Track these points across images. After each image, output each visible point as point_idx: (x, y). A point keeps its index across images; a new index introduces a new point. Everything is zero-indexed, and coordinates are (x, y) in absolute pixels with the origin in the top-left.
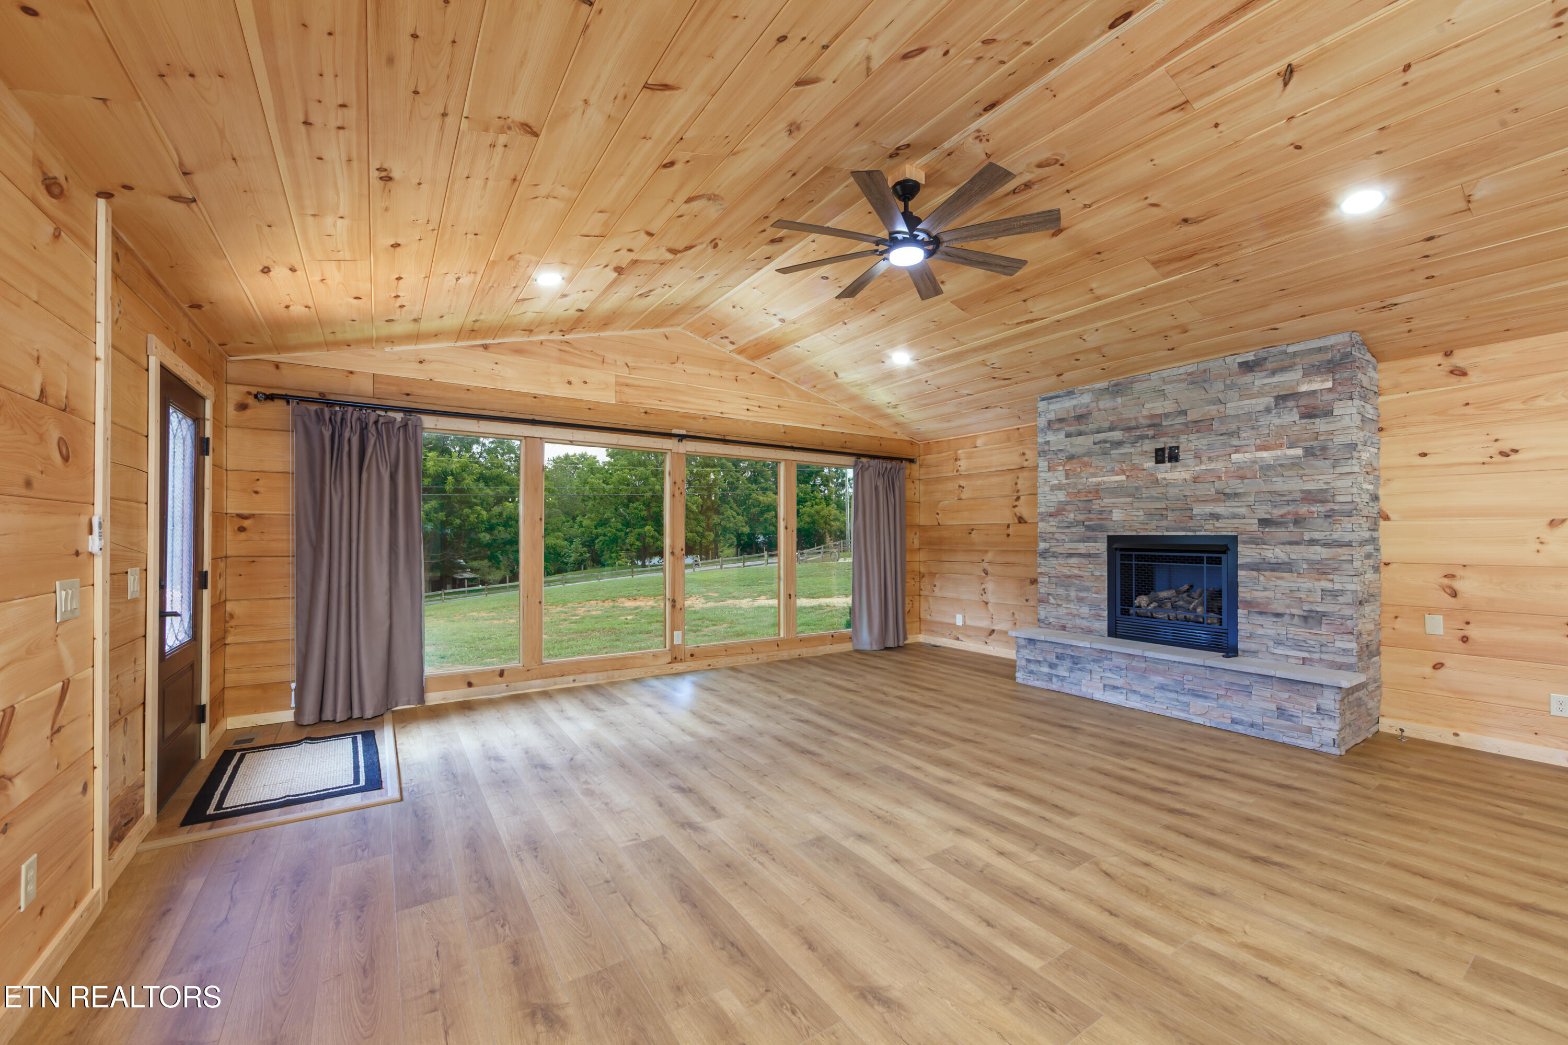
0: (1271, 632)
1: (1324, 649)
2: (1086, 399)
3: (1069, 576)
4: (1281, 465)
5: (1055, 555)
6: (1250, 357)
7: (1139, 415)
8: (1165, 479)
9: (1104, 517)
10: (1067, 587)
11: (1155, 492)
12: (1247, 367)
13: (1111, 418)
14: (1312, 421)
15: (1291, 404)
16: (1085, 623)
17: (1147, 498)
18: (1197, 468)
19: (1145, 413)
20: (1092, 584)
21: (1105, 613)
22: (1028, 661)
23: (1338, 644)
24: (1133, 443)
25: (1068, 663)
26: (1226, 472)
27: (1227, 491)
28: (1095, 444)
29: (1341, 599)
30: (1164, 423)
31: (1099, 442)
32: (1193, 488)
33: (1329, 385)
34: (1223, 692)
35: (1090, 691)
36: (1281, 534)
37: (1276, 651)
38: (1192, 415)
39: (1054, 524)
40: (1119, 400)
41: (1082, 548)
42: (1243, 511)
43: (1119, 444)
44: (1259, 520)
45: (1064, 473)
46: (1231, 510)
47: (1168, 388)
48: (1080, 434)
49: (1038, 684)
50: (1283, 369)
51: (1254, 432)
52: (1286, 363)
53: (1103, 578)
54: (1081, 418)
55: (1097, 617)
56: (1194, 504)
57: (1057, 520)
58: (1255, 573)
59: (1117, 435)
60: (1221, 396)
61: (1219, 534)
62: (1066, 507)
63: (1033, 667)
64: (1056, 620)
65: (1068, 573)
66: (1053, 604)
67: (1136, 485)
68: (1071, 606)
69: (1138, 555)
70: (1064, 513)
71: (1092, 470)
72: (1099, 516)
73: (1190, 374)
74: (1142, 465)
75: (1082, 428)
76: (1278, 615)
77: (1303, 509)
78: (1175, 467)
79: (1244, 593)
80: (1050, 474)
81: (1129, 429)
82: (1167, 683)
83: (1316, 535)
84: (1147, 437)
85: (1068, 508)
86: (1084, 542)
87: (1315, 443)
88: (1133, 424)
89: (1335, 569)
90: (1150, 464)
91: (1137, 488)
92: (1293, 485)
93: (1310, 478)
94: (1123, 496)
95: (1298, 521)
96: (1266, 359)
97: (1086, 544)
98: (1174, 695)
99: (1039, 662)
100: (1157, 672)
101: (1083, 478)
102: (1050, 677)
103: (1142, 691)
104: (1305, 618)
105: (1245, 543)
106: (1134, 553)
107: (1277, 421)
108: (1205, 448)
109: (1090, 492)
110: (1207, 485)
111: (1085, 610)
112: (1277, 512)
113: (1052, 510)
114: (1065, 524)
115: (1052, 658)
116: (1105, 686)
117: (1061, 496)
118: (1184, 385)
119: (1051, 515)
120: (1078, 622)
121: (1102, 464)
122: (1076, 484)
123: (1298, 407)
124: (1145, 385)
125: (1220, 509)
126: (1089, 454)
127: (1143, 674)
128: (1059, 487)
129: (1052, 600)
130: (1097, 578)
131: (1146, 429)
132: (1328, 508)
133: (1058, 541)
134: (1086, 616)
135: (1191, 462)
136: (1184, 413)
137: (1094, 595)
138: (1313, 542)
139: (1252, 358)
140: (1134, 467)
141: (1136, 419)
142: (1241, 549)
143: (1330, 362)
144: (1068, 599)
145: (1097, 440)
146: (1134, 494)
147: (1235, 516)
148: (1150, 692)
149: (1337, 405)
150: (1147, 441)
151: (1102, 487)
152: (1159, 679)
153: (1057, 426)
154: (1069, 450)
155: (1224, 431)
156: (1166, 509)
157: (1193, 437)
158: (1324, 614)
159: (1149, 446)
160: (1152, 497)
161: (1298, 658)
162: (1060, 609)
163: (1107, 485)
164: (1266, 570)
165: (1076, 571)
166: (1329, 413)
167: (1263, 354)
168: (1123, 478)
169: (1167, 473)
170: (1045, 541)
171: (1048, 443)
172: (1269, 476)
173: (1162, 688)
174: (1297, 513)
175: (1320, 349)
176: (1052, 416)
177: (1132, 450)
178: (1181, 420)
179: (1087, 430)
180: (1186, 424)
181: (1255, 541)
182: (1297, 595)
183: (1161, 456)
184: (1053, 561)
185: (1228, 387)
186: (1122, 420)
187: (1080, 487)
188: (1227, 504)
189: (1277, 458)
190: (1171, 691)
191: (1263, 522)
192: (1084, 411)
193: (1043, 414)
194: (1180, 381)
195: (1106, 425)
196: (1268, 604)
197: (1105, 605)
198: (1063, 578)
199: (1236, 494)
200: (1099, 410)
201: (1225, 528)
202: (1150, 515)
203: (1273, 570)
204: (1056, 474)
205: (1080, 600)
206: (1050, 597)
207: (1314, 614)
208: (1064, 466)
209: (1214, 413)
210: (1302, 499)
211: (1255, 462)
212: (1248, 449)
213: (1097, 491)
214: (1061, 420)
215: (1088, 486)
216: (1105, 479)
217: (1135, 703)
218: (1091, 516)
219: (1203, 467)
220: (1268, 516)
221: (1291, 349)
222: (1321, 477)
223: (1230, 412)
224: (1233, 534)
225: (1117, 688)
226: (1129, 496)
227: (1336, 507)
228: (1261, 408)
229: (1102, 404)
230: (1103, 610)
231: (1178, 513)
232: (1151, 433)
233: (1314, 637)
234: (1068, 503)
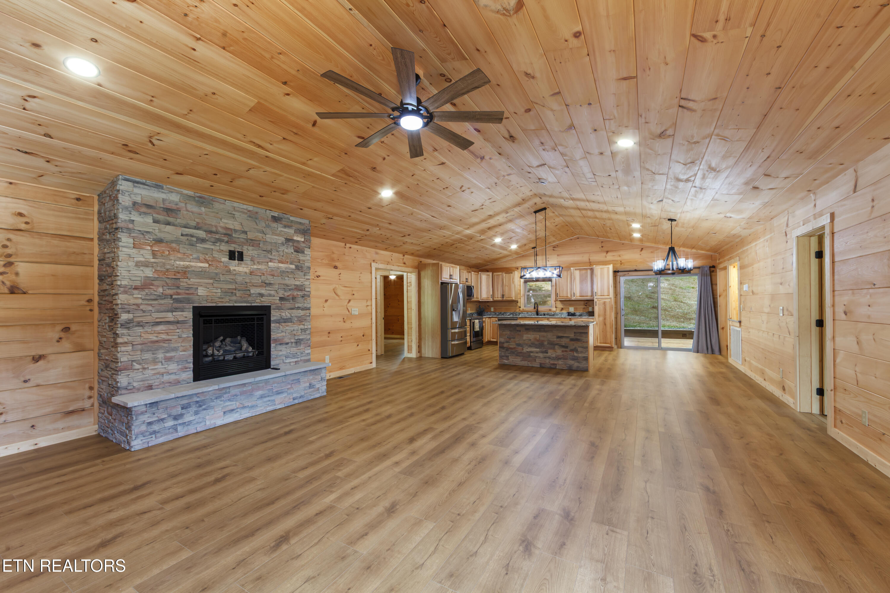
0: (284, 353)
1: (302, 355)
2: (175, 198)
3: (157, 341)
4: (287, 272)
5: (140, 324)
6: (276, 214)
7: (218, 225)
8: (235, 270)
9: (191, 292)
10: (154, 351)
11: (228, 277)
12: (275, 219)
13: (197, 220)
14: (298, 254)
15: (291, 244)
16: (173, 377)
17: (223, 281)
18: (252, 267)
19: (222, 225)
20: (179, 345)
21: (191, 365)
22: (150, 424)
23: (306, 352)
24: (214, 243)
25: (194, 409)
26: (266, 271)
27: (267, 282)
28: (182, 235)
29: (308, 332)
30: (234, 235)
31: (187, 235)
32: (251, 278)
33: (303, 240)
34: (289, 386)
35: (212, 422)
36: (288, 305)
37: (287, 361)
38: (250, 235)
39: (140, 296)
40: (203, 209)
41: (170, 316)
42: (272, 293)
43: (203, 241)
44: (280, 298)
45: (150, 252)
46: (268, 292)
47: (237, 214)
48: (168, 224)
49: (162, 440)
50: (289, 227)
51: (278, 253)
52: (289, 224)
53: (189, 339)
54: (168, 211)
55: (185, 369)
56: (251, 287)
57: (144, 293)
58: (278, 324)
59: (201, 234)
60: (264, 230)
61: (263, 305)
62: (153, 282)
63: (156, 427)
64: (141, 383)
65: (155, 339)
66: (138, 369)
67: (216, 271)
68: (159, 366)
69: (216, 319)
70: (151, 287)
71: (179, 255)
72: (187, 292)
73: (249, 211)
74: (221, 259)
75: (171, 220)
76: (287, 344)
77: (295, 293)
78: (241, 264)
79: (273, 336)
80: (134, 250)
81: (211, 232)
82: (264, 393)
83: (300, 305)
84: (222, 241)
85: (155, 283)
86: (172, 312)
87: (299, 264)
88: (214, 229)
89: (305, 320)
90: (225, 259)
91: (217, 274)
92: (291, 282)
93: (297, 279)
94: (206, 278)
95: (294, 298)
96: (282, 218)
97: (174, 313)
98: (268, 399)
99: (162, 420)
100: (258, 389)
101: (171, 260)
102: (175, 428)
103: (250, 404)
104: (296, 343)
105: (274, 309)
106: (213, 318)
107: (286, 250)
108: (256, 256)
109: (179, 273)
110: (257, 277)
111: (173, 367)
112: (286, 294)
113: (138, 284)
114: (153, 297)
115: (179, 410)
116: (224, 413)
117: (149, 272)
118: (246, 216)
119: (136, 288)
120: (166, 378)
121: (189, 252)
122: (164, 264)
123: (293, 246)
124: (222, 206)
125: (263, 291)
126: (177, 241)
127: (249, 394)
128: (146, 264)
129: (137, 366)
130: (184, 340)
131: (223, 236)
132: (303, 293)
133: (144, 312)
134: (175, 371)
135: (249, 262)
136: (245, 233)
137: (181, 353)
138: (298, 308)
139: (277, 215)
140: (214, 259)
141: (216, 226)
142: (273, 312)
143: (303, 230)
144: (155, 361)
145: (184, 233)
146: (215, 278)
147: (270, 295)
148: (254, 403)
149: (306, 249)
150: (223, 244)
151: (189, 269)
152: (260, 393)
153: (144, 209)
154: (158, 234)
155: (265, 249)
156: (235, 289)
157: (250, 248)
158: (302, 340)
159: (226, 248)
160: (227, 281)
161: (293, 362)
162: (146, 372)
163: (193, 269)
164: (282, 323)
165: (164, 336)
166: (303, 252)
167: (281, 215)
168: (207, 265)
169: (234, 266)
170: (129, 312)
171: (132, 221)
172: (283, 276)
173: (262, 397)
174: (293, 295)
175: (300, 223)
176: (138, 199)
177: (213, 247)
178: (243, 236)
179: (176, 223)
180: (247, 240)
181: (279, 308)
182: (295, 332)
183: (232, 255)
184: (139, 330)
185: (268, 226)
186: (205, 224)
187: (168, 267)
188: (267, 288)
189: (286, 268)
190: (265, 397)
191: (281, 299)
192: (174, 207)
193: (127, 194)
194: (244, 213)
195: (193, 224)
196: (283, 339)
197: (191, 360)
198: (149, 344)
199: (270, 284)
200: (187, 210)
201: (265, 301)
202: (226, 292)
203: (285, 322)
204: (142, 252)
205: (169, 359)
206: (134, 364)
207: (298, 340)
208: (151, 246)
209: (261, 238)
210: (295, 289)
211: (278, 268)
212: (275, 261)
213: (185, 272)
214: (149, 206)
215: (177, 267)
216: (193, 264)
217: (246, 414)
218: (179, 291)
219: (255, 267)
220: (283, 296)
221: (292, 218)
222: (300, 279)
223: (268, 240)
224: (269, 305)
225: (233, 410)
226: (211, 279)
227: (306, 293)
228: (280, 242)
229: (189, 207)
230: (190, 363)
231: (242, 292)
232: (226, 239)
233: (299, 351)
234: (156, 279)
